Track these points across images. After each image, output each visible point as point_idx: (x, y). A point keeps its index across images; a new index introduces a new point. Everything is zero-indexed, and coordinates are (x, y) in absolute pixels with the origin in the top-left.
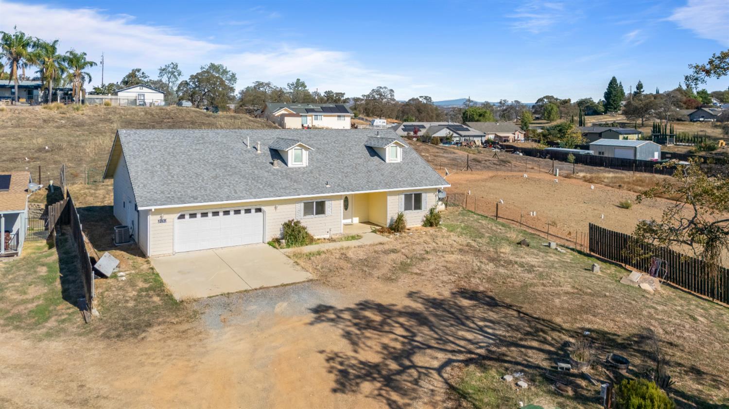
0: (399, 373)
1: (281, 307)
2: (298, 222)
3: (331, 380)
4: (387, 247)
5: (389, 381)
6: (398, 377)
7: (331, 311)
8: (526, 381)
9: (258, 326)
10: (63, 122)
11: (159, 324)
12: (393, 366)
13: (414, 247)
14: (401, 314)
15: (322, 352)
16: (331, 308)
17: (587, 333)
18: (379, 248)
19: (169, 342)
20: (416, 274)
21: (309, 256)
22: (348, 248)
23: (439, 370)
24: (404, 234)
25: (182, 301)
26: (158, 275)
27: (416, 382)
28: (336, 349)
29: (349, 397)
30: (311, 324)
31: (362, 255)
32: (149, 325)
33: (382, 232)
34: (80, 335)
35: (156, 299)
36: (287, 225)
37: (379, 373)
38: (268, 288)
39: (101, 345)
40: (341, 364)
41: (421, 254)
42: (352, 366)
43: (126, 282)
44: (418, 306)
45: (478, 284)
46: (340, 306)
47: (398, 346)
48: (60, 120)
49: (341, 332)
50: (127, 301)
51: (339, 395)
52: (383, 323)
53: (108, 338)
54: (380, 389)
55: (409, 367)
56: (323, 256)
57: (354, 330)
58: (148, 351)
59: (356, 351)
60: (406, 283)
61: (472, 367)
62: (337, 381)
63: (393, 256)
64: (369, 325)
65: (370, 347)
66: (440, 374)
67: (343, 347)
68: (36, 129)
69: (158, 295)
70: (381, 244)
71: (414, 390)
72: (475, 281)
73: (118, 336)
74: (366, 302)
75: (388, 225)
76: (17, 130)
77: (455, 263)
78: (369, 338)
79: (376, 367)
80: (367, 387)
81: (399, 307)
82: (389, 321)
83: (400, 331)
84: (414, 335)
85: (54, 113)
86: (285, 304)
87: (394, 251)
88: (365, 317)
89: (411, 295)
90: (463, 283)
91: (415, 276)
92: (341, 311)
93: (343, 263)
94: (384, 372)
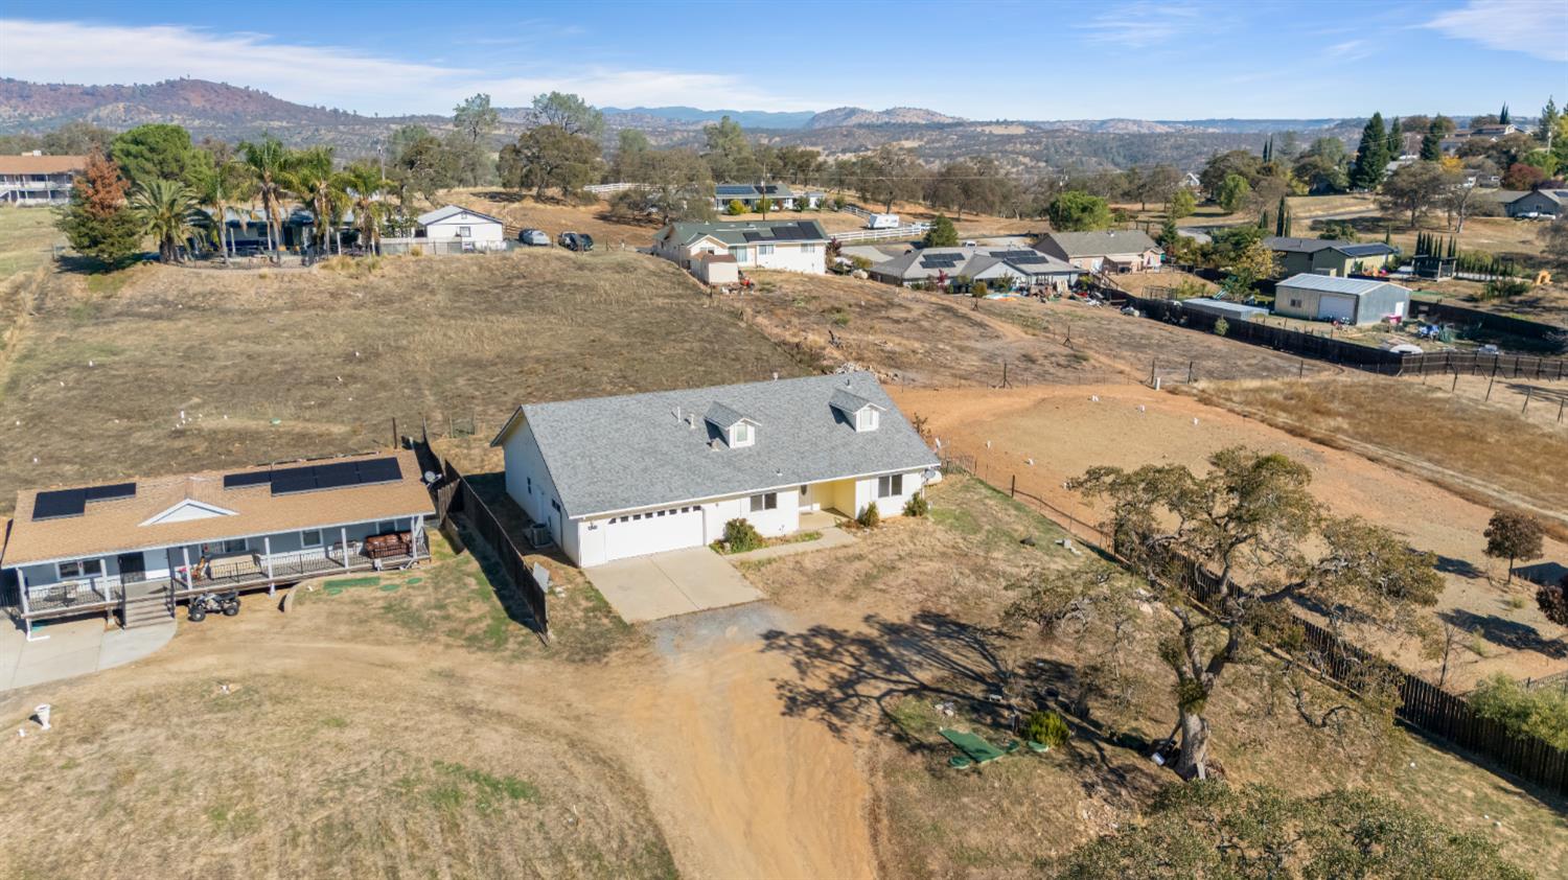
0: (842, 700)
1: (732, 631)
2: (744, 520)
3: (781, 705)
4: (851, 551)
5: (832, 708)
6: (840, 704)
7: (782, 638)
8: (954, 710)
9: (711, 652)
10: (360, 295)
11: (617, 649)
12: (838, 694)
13: (885, 551)
14: (853, 641)
15: (773, 680)
16: (782, 633)
17: (1041, 664)
18: (841, 553)
19: (631, 667)
20: (881, 590)
21: (759, 565)
22: (804, 553)
23: (879, 699)
24: (876, 530)
25: (632, 625)
26: (597, 591)
27: (855, 709)
28: (786, 678)
29: (796, 719)
30: (762, 651)
31: (820, 566)
32: (608, 650)
33: (848, 527)
34: (546, 658)
35: (605, 621)
36: (731, 525)
37: (824, 700)
38: (716, 609)
39: (570, 668)
40: (791, 691)
41: (892, 561)
42: (801, 694)
43: (566, 600)
44: (873, 632)
45: (948, 606)
46: (791, 632)
47: (845, 675)
48: (355, 291)
49: (791, 660)
50: (577, 623)
51: (787, 718)
52: (833, 652)
53: (574, 661)
54: (823, 714)
55: (852, 696)
56: (774, 565)
57: (804, 658)
58: (616, 676)
59: (802, 680)
60: (867, 603)
61: (910, 697)
62: (786, 707)
63: (857, 564)
64: (820, 653)
65: (818, 677)
66: (879, 703)
67: (792, 675)
68: (325, 313)
69: (607, 617)
70: (845, 547)
71: (852, 716)
72: (944, 600)
73: (583, 660)
74: (819, 627)
75: (856, 517)
76: (298, 316)
77: (930, 575)
78: (818, 667)
79: (822, 695)
80: (812, 712)
81: (851, 633)
82: (840, 649)
83: (849, 660)
84: (863, 664)
85: (341, 276)
86: (735, 629)
87: (860, 557)
88: (816, 645)
89: (867, 619)
90: (930, 604)
91: (878, 593)
92: (793, 637)
93: (797, 577)
94: (829, 700)
